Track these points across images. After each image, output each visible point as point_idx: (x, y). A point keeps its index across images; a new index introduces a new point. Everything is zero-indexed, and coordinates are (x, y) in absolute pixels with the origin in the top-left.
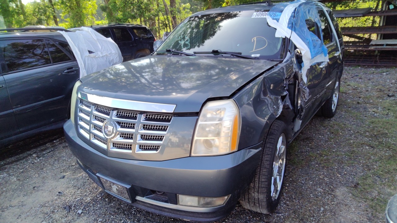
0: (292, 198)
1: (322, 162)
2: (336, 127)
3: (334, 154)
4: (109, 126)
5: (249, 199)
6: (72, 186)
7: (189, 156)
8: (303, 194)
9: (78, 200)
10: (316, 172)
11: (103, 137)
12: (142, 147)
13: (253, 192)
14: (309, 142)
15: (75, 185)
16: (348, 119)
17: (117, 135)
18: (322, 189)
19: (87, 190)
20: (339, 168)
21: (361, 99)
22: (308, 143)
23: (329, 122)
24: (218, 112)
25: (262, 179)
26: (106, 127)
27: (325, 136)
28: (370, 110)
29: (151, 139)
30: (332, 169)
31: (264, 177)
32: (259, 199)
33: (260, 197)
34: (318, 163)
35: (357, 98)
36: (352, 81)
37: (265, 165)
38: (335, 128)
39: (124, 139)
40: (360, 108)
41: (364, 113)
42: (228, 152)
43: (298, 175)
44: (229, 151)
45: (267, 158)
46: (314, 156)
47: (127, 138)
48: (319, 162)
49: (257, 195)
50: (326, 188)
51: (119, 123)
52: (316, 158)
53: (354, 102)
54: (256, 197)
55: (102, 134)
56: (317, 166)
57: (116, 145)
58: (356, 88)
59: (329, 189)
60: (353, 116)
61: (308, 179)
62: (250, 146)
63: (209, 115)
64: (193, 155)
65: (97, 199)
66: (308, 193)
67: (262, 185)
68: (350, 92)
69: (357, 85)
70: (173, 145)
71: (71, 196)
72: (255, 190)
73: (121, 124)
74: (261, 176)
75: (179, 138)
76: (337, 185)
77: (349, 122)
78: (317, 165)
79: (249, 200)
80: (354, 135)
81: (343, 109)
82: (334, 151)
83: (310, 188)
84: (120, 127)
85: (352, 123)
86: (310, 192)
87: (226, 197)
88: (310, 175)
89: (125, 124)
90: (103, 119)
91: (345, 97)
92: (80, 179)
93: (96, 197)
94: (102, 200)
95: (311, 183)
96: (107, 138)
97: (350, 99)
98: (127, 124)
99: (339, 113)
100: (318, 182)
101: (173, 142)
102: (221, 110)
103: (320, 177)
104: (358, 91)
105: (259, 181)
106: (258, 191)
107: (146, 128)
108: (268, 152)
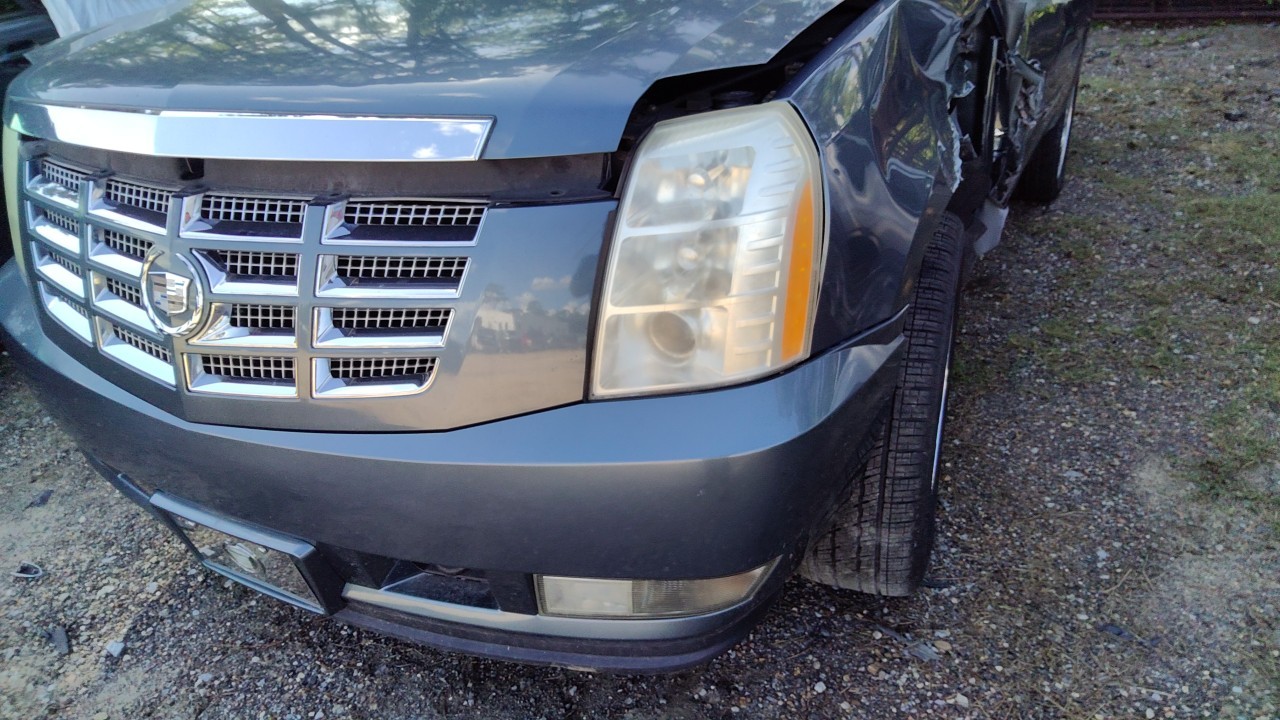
0: (978, 519)
1: (1057, 368)
2: (1076, 234)
3: (1092, 333)
4: (169, 276)
5: (837, 550)
6: (78, 534)
7: (580, 398)
8: (1016, 500)
9: (107, 595)
10: (1042, 407)
11: (150, 327)
12: (345, 369)
13: (855, 520)
14: (991, 293)
15: (93, 528)
16: (1109, 203)
17: (216, 318)
18: (1083, 471)
19: (144, 546)
20: (1125, 386)
21: (1137, 133)
22: (988, 298)
23: (1046, 216)
24: (714, 174)
25: (898, 469)
26: (156, 282)
27: (1045, 270)
28: (1176, 169)
29: (384, 330)
30: (1098, 390)
31: (906, 458)
32: (878, 547)
33: (884, 540)
34: (1042, 372)
35: (1121, 128)
36: (1093, 75)
37: (907, 409)
38: (1071, 238)
39: (251, 334)
40: (1140, 164)
41: (1161, 180)
42: (768, 366)
43: (978, 424)
44: (772, 364)
45: (919, 379)
46: (1024, 345)
47: (266, 328)
48: (1045, 367)
49: (870, 534)
50: (1095, 467)
51: (217, 257)
52: (1030, 352)
53: (1117, 145)
54: (868, 544)
55: (144, 312)
56: (1041, 385)
57: (217, 365)
58: (1111, 94)
59: (1108, 471)
60: (1124, 193)
61: (1019, 437)
62: (859, 333)
63: (665, 194)
64: (599, 390)
65: (189, 586)
66: (1032, 492)
67: (896, 494)
68: (1095, 109)
69: (1111, 87)
70: (491, 342)
71: (75, 578)
72: (865, 514)
73: (228, 264)
74: (891, 455)
75: (515, 312)
76: (1132, 450)
77: (1114, 214)
78: (1043, 381)
79: (833, 555)
80: (1144, 261)
81: (1086, 170)
82: (1090, 321)
83: (1034, 472)
84: (224, 275)
85: (1128, 216)
86: (1042, 488)
87: (758, 571)
88: (1024, 420)
89: (245, 259)
90: (142, 243)
91: (1079, 126)
92: (112, 503)
93: (182, 578)
94: (208, 586)
95: (1035, 450)
96: (169, 335)
97: (1101, 134)
98: (256, 260)
99: (1072, 183)
100: (1061, 446)
101: (490, 331)
102: (726, 163)
103: (1064, 424)
104: (1119, 104)
105: (884, 477)
106: (879, 516)
107: (355, 273)
108: (922, 349)
